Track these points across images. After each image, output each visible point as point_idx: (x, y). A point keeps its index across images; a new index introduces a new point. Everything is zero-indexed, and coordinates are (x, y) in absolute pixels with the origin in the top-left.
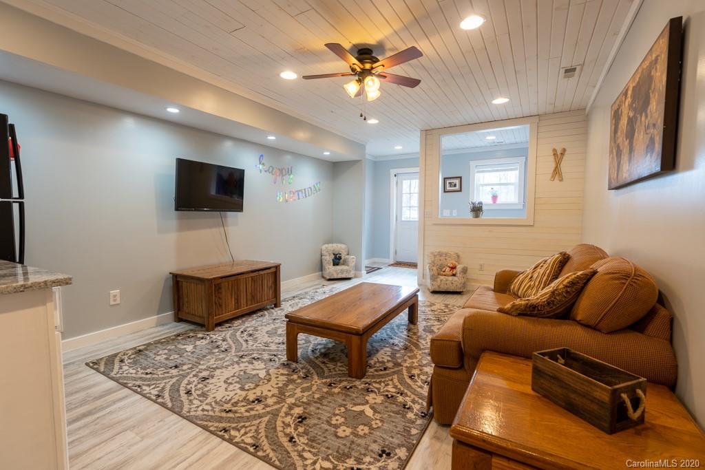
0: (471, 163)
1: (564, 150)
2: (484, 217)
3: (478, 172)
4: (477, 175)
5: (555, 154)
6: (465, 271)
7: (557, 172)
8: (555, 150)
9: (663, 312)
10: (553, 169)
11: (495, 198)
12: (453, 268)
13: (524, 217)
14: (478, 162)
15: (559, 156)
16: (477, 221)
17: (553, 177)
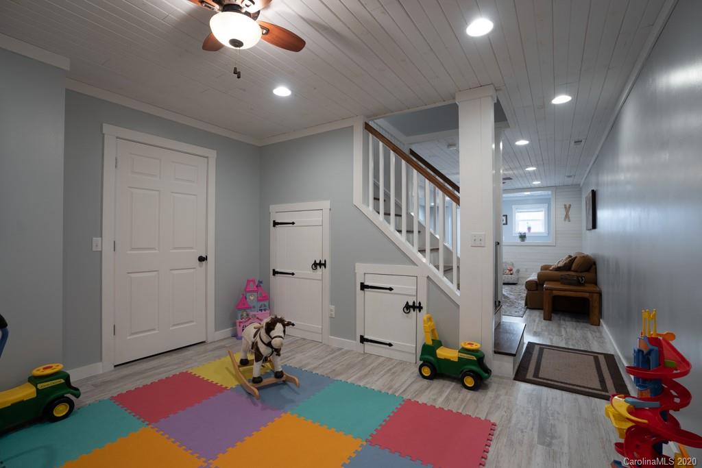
0: (513, 206)
1: (570, 205)
2: (527, 241)
3: (518, 212)
4: (518, 214)
5: (565, 207)
6: (518, 271)
7: (567, 217)
8: (565, 205)
9: (594, 266)
10: (564, 216)
11: (529, 229)
12: (511, 270)
13: (550, 241)
14: (516, 206)
15: (567, 209)
16: (523, 243)
17: (565, 220)
